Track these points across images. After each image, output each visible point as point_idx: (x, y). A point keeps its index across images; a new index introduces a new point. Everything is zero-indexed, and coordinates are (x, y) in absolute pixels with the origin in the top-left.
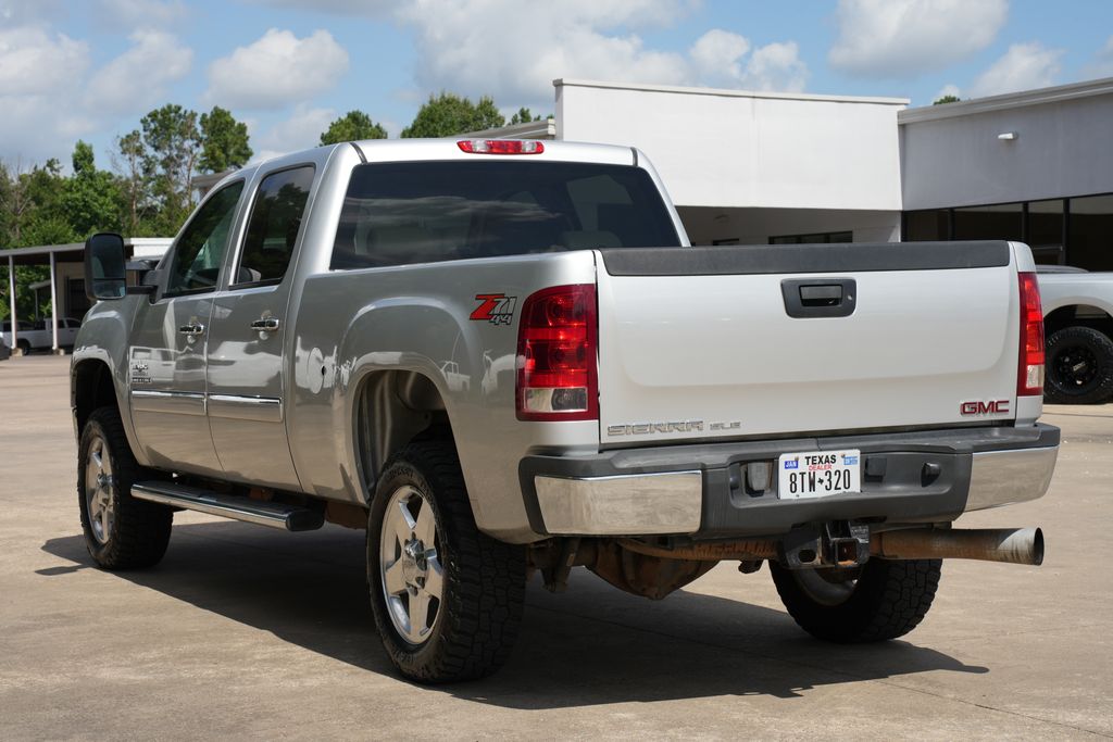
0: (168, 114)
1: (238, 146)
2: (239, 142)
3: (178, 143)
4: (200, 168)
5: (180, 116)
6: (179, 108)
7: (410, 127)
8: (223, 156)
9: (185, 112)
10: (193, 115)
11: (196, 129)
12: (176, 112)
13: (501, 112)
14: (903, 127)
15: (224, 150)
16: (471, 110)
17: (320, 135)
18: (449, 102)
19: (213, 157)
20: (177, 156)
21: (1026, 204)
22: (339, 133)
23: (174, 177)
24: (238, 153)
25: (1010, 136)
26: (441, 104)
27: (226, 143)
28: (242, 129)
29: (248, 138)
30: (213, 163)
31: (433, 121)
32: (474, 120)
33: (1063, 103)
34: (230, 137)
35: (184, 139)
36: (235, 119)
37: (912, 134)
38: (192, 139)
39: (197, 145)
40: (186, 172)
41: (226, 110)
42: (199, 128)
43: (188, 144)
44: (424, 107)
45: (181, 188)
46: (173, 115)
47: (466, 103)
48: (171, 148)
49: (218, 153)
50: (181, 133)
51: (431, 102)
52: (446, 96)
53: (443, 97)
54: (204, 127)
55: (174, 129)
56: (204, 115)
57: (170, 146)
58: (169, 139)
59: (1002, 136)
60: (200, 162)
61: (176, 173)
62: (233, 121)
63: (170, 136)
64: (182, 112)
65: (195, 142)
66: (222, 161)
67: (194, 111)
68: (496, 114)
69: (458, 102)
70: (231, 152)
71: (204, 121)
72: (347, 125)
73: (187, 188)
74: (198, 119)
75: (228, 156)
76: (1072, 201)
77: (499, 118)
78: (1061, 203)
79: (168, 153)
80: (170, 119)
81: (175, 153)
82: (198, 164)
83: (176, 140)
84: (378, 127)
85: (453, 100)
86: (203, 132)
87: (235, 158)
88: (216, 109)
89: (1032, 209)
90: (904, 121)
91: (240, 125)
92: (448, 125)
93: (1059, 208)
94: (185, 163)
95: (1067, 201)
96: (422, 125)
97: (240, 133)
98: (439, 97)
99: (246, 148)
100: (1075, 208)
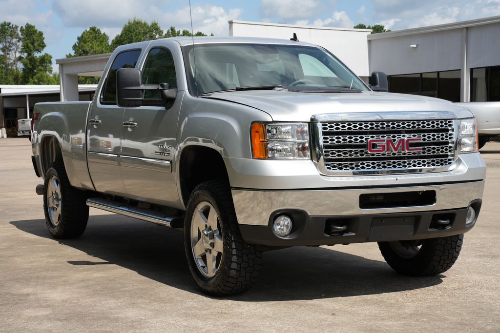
0: (4, 26)
1: (39, 42)
2: (40, 40)
3: (9, 40)
4: (21, 52)
5: (10, 27)
6: (10, 24)
7: (120, 34)
8: (32, 46)
9: (13, 25)
10: (17, 27)
11: (18, 34)
12: (8, 26)
13: (161, 29)
14: (369, 41)
15: (33, 44)
16: (148, 27)
17: (77, 38)
18: (137, 23)
19: (28, 47)
20: (9, 46)
21: (421, 74)
22: (87, 37)
23: (8, 56)
24: (39, 45)
25: (415, 46)
26: (134, 24)
27: (34, 41)
28: (41, 34)
29: (44, 38)
30: (27, 49)
31: (130, 32)
32: (149, 32)
33: (437, 32)
34: (35, 38)
35: (13, 38)
36: (38, 29)
37: (373, 44)
38: (16, 38)
39: (19, 41)
40: (13, 54)
41: (33, 25)
42: (20, 33)
43: (14, 40)
44: (126, 26)
45: (12, 61)
46: (6, 27)
47: (145, 24)
48: (6, 42)
49: (30, 45)
50: (11, 36)
51: (129, 23)
52: (136, 20)
53: (135, 21)
54: (22, 33)
55: (7, 33)
56: (22, 27)
57: (6, 41)
58: (5, 38)
59: (411, 46)
60: (21, 49)
61: (8, 54)
62: (36, 30)
63: (5, 37)
64: (11, 25)
65: (17, 39)
66: (32, 49)
67: (17, 25)
68: (159, 29)
69: (141, 23)
70: (36, 44)
71: (22, 30)
72: (91, 33)
73: (14, 61)
74: (19, 29)
75: (34, 47)
76: (440, 73)
77: (161, 31)
78: (436, 74)
79: (5, 44)
80: (5, 29)
81: (8, 44)
82: (20, 50)
83: (9, 39)
84: (104, 34)
85: (140, 22)
86: (22, 35)
87: (38, 47)
88: (27, 24)
89: (424, 76)
90: (370, 39)
91: (40, 32)
92: (138, 34)
93: (435, 76)
94: (14, 49)
95: (438, 73)
96: (125, 33)
97: (40, 36)
98: (133, 21)
99: (43, 43)
100: (442, 76)
